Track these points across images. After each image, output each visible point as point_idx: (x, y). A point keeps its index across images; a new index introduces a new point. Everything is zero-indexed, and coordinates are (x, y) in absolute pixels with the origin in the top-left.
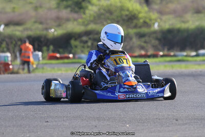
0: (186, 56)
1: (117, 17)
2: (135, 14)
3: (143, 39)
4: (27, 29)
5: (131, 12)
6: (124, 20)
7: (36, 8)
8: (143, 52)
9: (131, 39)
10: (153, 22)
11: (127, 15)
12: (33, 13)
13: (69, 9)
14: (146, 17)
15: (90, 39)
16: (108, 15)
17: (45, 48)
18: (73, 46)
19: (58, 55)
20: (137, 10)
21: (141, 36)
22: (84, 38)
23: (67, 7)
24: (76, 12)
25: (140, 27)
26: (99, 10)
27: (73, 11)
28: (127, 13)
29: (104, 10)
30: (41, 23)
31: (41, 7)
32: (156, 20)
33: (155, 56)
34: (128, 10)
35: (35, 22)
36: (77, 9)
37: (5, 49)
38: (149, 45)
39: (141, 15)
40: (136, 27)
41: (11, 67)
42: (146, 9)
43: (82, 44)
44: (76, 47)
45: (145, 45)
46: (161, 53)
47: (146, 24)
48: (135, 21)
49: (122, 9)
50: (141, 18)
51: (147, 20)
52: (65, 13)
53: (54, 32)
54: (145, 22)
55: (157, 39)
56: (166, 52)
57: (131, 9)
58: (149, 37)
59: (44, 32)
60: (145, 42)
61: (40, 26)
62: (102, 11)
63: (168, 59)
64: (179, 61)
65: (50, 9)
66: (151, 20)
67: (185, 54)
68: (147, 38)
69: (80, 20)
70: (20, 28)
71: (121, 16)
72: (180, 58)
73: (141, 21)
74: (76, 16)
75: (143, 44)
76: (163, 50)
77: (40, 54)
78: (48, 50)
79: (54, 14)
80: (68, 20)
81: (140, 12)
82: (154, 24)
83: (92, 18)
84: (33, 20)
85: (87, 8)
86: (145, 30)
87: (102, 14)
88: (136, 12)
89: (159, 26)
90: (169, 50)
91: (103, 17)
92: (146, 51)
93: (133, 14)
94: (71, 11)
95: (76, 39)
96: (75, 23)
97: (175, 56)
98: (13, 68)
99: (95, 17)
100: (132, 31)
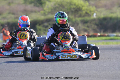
0: (116, 36)
1: (68, 9)
2: (80, 7)
3: (86, 25)
4: (4, 18)
5: (77, 6)
6: (72, 12)
7: (9, 4)
9: (78, 24)
10: (92, 13)
11: (74, 8)
12: (7, 7)
14: (87, 10)
15: (50, 24)
16: (61, 8)
18: (38, 29)
20: (81, 5)
21: (85, 22)
22: (46, 24)
23: (31, 3)
24: (38, 6)
25: (84, 16)
26: (55, 4)
27: (35, 5)
28: (74, 7)
30: (13, 14)
31: (12, 3)
32: (94, 12)
33: (95, 36)
34: (75, 5)
35: (9, 13)
36: (38, 4)
38: (90, 29)
39: (83, 8)
40: (80, 16)
42: (87, 4)
43: (44, 28)
44: (40, 30)
45: (87, 29)
46: (99, 34)
47: (87, 14)
48: (80, 12)
49: (71, 4)
50: (84, 10)
51: (88, 12)
52: (30, 7)
54: (87, 13)
55: (96, 24)
56: (102, 34)
57: (77, 4)
58: (90, 23)
59: (16, 20)
60: (88, 27)
61: (13, 16)
62: (57, 5)
63: (104, 38)
64: (112, 39)
65: (19, 4)
66: (90, 11)
67: (115, 34)
68: (89, 24)
69: (42, 12)
71: (70, 9)
72: (112, 37)
73: (84, 12)
74: (37, 9)
75: (86, 28)
76: (100, 32)
79: (22, 8)
80: (32, 12)
82: (93, 14)
83: (50, 11)
85: (45, 3)
86: (87, 18)
87: (58, 7)
88: (81, 6)
89: (96, 16)
90: (104, 32)
91: (57, 9)
92: (89, 33)
93: (78, 7)
94: (34, 5)
95: (40, 25)
96: (39, 13)
97: (108, 36)
99: (52, 9)
100: (79, 19)
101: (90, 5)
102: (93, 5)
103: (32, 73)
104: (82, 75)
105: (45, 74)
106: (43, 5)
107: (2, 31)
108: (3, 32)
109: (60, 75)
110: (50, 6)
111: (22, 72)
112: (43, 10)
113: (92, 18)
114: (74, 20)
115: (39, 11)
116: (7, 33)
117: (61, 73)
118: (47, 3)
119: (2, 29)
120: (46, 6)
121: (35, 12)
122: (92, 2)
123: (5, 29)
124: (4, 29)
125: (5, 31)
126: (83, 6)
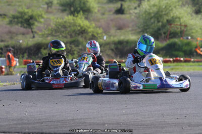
2: (85, 29)
11: (79, 30)
14: (93, 32)
17: (21, 56)
20: (87, 26)
26: (56, 25)
28: (79, 28)
34: (80, 26)
39: (89, 30)
50: (90, 32)
51: (95, 34)
54: (93, 36)
57: (82, 25)
66: (98, 34)
73: (90, 34)
77: (17, 60)
78: (23, 57)
81: (89, 28)
88: (86, 28)
93: (83, 29)
102: (99, 27)
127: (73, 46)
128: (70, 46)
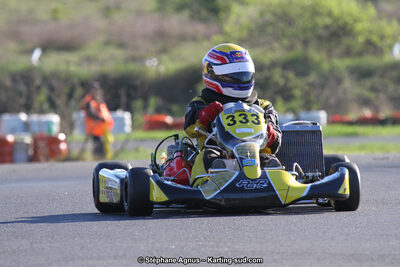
1: (304, 30)
2: (346, 23)
3: (368, 83)
4: (89, 60)
5: (336, 20)
6: (319, 38)
7: (107, 11)
8: (368, 113)
9: (339, 81)
10: (388, 41)
11: (327, 27)
12: (100, 23)
13: (186, 14)
14: (370, 32)
16: (281, 25)
17: (138, 104)
19: (169, 120)
20: (351, 15)
21: (362, 74)
23: (180, 8)
24: (204, 20)
25: (360, 54)
26: (262, 14)
27: (195, 17)
28: (328, 21)
29: (274, 14)
30: (121, 45)
31: (118, 7)
34: (330, 14)
35: (107, 43)
36: (204, 13)
37: (46, 106)
38: (382, 97)
39: (359, 27)
40: (348, 53)
41: (63, 146)
42: (372, 11)
45: (372, 95)
47: (371, 47)
48: (346, 41)
49: (315, 12)
50: (360, 33)
51: (375, 39)
52: (176, 22)
53: (158, 66)
54: (369, 43)
57: (336, 12)
58: (382, 76)
59: (132, 67)
60: (373, 89)
61: (119, 53)
62: (269, 17)
65: (140, 13)
66: (382, 37)
68: (376, 80)
70: (73, 57)
71: (314, 28)
73: (361, 39)
74: (201, 28)
75: (367, 94)
77: (127, 116)
78: (145, 107)
79: (150, 24)
80: (183, 38)
82: (391, 47)
83: (245, 34)
84: (102, 38)
85: (227, 9)
86: (369, 61)
87: (271, 24)
88: (349, 20)
91: (270, 30)
92: (376, 109)
93: (340, 23)
94: (192, 17)
96: (206, 44)
98: (68, 149)
99: (250, 31)
100: (342, 64)
101: (380, 14)
102: (390, 16)
103: (182, 248)
104: (352, 255)
105: (226, 249)
106: (222, 15)
107: (83, 103)
108: (87, 107)
109: (278, 253)
110: (244, 20)
111: (151, 241)
112: (221, 32)
113: (387, 59)
114: (326, 66)
115: (207, 37)
116: (99, 110)
117: (282, 246)
118: (236, 9)
119: (83, 96)
120: (233, 18)
121: (194, 39)
122: (388, 7)
123: (93, 98)
124: (87, 98)
125: (93, 104)
126: (356, 20)
127: (291, 75)
128: (283, 76)
